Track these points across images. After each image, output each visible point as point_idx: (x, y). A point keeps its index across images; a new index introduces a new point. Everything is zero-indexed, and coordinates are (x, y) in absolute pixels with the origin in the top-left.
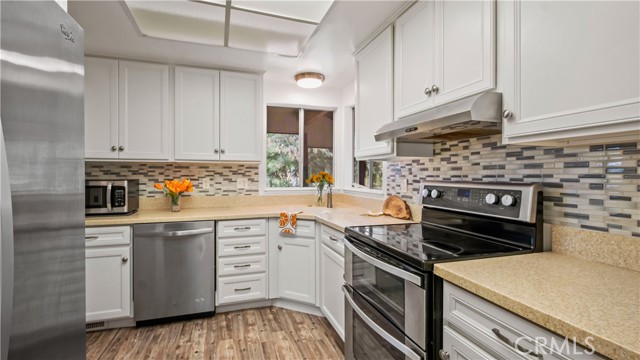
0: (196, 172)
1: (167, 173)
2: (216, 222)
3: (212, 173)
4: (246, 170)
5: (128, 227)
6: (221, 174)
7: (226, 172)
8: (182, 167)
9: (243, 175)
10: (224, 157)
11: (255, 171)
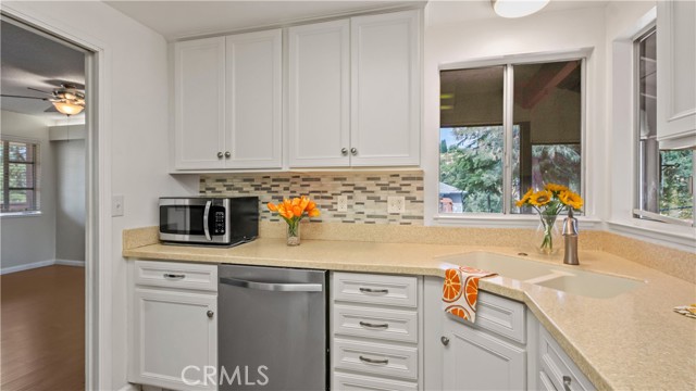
0: (330, 187)
1: (293, 187)
2: (328, 273)
3: (351, 188)
4: (404, 182)
5: (216, 267)
6: (363, 189)
7: (371, 185)
8: (312, 180)
9: (398, 190)
10: (356, 161)
11: (418, 184)
